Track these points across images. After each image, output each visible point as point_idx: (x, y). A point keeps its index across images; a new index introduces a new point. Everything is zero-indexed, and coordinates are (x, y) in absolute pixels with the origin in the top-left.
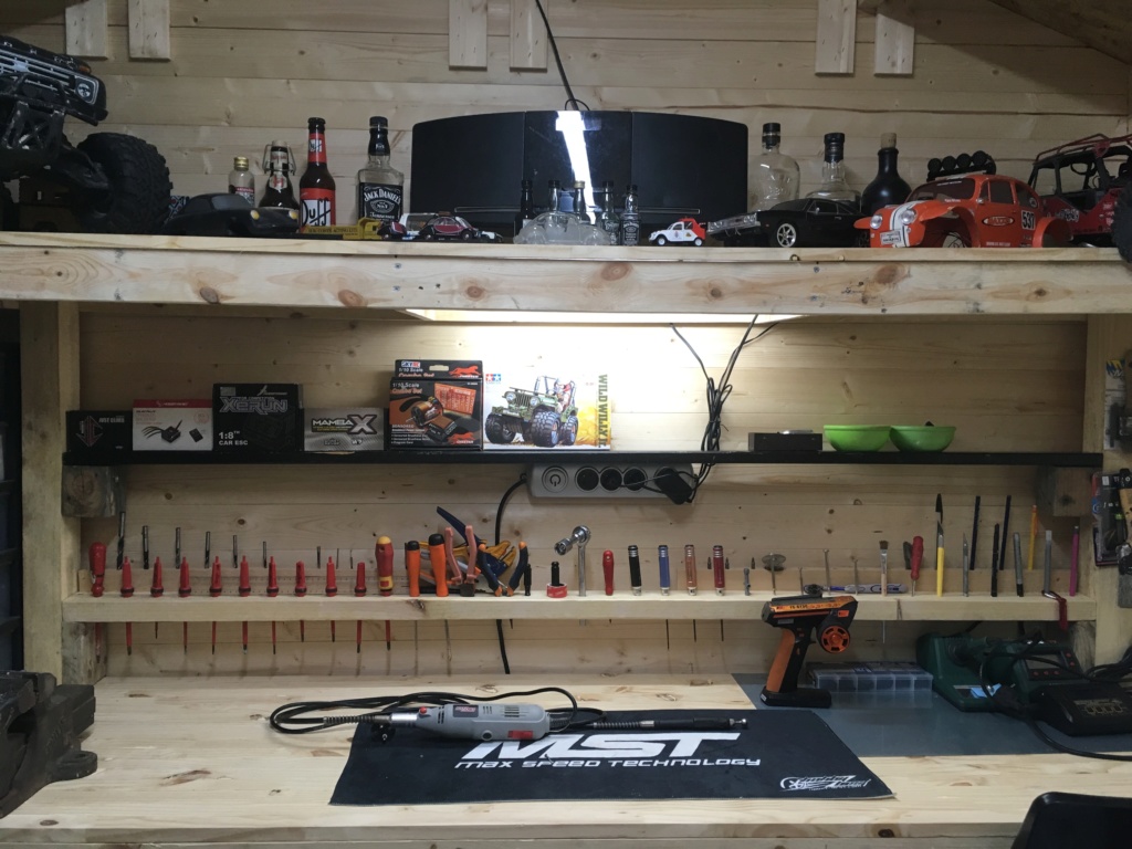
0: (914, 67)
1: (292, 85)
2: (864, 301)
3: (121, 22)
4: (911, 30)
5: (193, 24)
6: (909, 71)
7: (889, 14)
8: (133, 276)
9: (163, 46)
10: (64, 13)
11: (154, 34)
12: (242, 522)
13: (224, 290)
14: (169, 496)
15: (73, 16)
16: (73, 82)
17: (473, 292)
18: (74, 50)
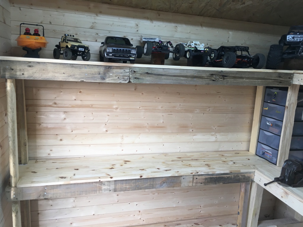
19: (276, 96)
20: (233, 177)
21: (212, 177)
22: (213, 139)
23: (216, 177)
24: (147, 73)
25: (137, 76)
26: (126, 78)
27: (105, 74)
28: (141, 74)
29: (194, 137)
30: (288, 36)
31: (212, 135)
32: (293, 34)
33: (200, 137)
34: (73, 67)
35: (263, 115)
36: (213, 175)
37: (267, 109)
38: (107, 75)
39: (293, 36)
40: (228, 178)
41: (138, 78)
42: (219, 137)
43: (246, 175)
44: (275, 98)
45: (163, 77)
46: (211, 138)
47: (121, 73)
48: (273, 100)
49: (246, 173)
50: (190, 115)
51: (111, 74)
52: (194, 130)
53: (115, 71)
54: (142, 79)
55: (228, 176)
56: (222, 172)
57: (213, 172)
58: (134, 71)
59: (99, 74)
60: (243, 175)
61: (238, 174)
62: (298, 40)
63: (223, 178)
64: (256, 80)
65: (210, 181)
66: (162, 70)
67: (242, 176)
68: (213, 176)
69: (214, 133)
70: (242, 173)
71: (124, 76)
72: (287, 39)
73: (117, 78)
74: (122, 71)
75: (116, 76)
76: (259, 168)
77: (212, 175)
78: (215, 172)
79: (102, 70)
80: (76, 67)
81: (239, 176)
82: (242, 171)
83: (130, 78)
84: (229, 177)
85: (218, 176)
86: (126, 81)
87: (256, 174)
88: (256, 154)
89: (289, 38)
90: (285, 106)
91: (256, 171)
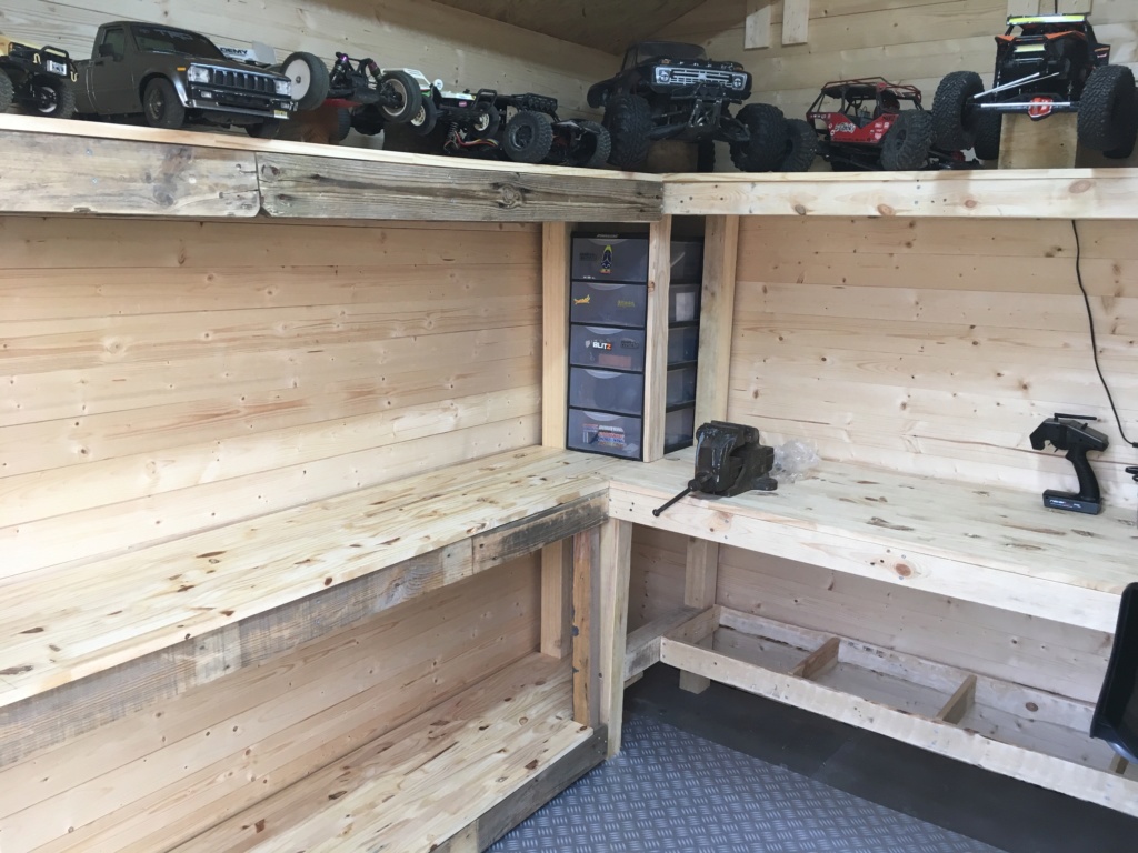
1: (886, 51)
3: (778, 21)
5: (824, 14)
8: (760, 199)
9: (802, 35)
10: (745, 20)
11: (797, 27)
12: (824, 359)
13: (809, 206)
14: (781, 339)
15: (750, 21)
16: (731, 79)
17: (970, 204)
18: (749, 45)
19: (610, 259)
20: (565, 517)
21: (517, 529)
22: (446, 421)
23: (527, 529)
24: (316, 177)
25: (288, 187)
26: (250, 195)
27: (168, 178)
28: (297, 181)
29: (397, 425)
30: (658, 69)
31: (445, 409)
32: (669, 65)
33: (413, 422)
34: (33, 145)
35: (575, 322)
36: (519, 525)
37: (586, 300)
38: (180, 186)
39: (670, 69)
40: (555, 522)
41: (290, 198)
42: (465, 412)
43: (593, 503)
44: (607, 263)
45: (368, 194)
46: (440, 419)
47: (230, 176)
48: (603, 271)
49: (593, 496)
50: (377, 347)
51: (193, 181)
52: (394, 401)
53: (206, 165)
54: (304, 201)
55: (554, 516)
56: (541, 508)
57: (521, 512)
58: (275, 171)
59: (148, 178)
60: (585, 504)
61: (574, 505)
62: (685, 83)
63: (542, 526)
65: (515, 545)
66: (359, 167)
67: (583, 508)
68: (521, 527)
69: (448, 402)
70: (584, 501)
71: (239, 188)
72: (658, 77)
73: (217, 195)
74: (230, 166)
75: (212, 190)
76: (616, 477)
77: (518, 523)
78: (525, 511)
79: (155, 161)
80: (47, 149)
81: (576, 511)
82: (584, 492)
83: (262, 198)
84: (556, 520)
85: (532, 524)
86: (249, 207)
87: (613, 494)
88: (568, 448)
89: (661, 74)
90: (646, 283)
91: (613, 485)
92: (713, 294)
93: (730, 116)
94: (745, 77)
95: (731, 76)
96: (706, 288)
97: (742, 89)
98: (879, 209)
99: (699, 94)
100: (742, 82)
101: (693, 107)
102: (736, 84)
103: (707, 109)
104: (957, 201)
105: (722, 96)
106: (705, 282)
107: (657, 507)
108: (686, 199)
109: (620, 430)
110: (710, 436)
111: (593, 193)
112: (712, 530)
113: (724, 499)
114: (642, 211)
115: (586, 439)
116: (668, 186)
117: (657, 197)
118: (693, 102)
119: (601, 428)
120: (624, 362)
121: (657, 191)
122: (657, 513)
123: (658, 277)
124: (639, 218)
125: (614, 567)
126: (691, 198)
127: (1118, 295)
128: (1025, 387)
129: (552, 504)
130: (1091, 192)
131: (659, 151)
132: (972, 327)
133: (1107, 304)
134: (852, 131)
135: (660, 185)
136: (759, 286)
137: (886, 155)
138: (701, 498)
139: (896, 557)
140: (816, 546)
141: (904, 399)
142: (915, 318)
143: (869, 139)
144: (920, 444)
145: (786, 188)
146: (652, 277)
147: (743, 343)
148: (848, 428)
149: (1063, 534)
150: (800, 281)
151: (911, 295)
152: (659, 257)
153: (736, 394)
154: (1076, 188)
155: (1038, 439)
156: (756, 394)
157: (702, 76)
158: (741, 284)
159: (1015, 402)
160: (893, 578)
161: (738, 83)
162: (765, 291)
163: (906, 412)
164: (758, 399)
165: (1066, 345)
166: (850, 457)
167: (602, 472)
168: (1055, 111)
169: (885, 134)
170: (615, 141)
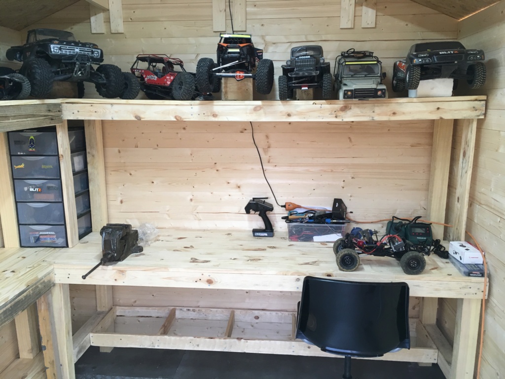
0: (376, 24)
1: (163, 40)
2: (336, 117)
3: (108, 21)
4: (375, 11)
5: (130, 20)
6: (374, 26)
7: (367, 6)
8: (116, 112)
9: (121, 29)
10: (90, 19)
11: (118, 25)
12: (153, 182)
13: (142, 116)
14: (131, 174)
15: (93, 19)
16: (93, 52)
17: (215, 115)
18: (94, 31)
19: (33, 143)
20: (31, 292)
21: (4, 309)
23: (11, 307)
30: (52, 46)
32: (58, 44)
35: (16, 178)
36: (6, 306)
37: (22, 166)
39: (59, 46)
40: (25, 297)
43: (46, 280)
44: (32, 146)
48: (31, 150)
49: (45, 276)
55: (25, 294)
56: (17, 292)
57: (5, 299)
60: (42, 281)
61: (36, 284)
62: (68, 54)
63: (19, 302)
64: (25, 120)
65: (5, 318)
67: (41, 284)
68: (7, 307)
70: (40, 280)
72: (52, 50)
76: (56, 261)
78: (8, 297)
81: (38, 287)
82: (40, 275)
84: (27, 295)
85: (13, 303)
87: (56, 271)
88: (21, 246)
89: (54, 49)
90: (58, 155)
91: (55, 266)
92: (93, 156)
93: (94, 70)
94: (99, 51)
95: (92, 50)
96: (89, 153)
97: (99, 57)
98: (176, 117)
99: (77, 60)
100: (98, 53)
101: (75, 67)
102: (95, 54)
103: (82, 67)
104: (209, 114)
105: (90, 61)
106: (88, 150)
107: (84, 274)
108: (76, 112)
109: (53, 233)
110: (108, 233)
111: (24, 113)
112: (116, 280)
113: (120, 263)
114: (52, 119)
115: (32, 240)
116: (63, 105)
117: (59, 111)
118: (75, 64)
119: (41, 233)
120: (51, 197)
121: (58, 108)
122: (84, 277)
123: (64, 152)
124: (50, 123)
125: (62, 308)
126: (78, 111)
127: (269, 147)
128: (239, 187)
129: (23, 288)
130: (262, 111)
131: (56, 87)
132: (215, 163)
133: (265, 151)
134: (155, 79)
135: (59, 105)
136: (116, 150)
137: (175, 93)
138: (108, 265)
139: (206, 277)
140: (169, 278)
141: (191, 197)
142: (191, 161)
143: (165, 84)
144: (200, 216)
145: (129, 108)
146: (61, 152)
147: (111, 178)
148: (168, 213)
149: (265, 250)
150: (137, 147)
151: (188, 151)
152: (63, 141)
153: (111, 203)
154: (256, 109)
155: (248, 209)
156: (122, 202)
157: (77, 50)
158: (107, 149)
159: (236, 194)
160: (206, 286)
161: (96, 55)
162: (119, 152)
163: (192, 203)
164: (123, 204)
165: (252, 169)
166: (170, 226)
167: (48, 260)
168: (246, 77)
169: (172, 82)
170: (33, 85)
